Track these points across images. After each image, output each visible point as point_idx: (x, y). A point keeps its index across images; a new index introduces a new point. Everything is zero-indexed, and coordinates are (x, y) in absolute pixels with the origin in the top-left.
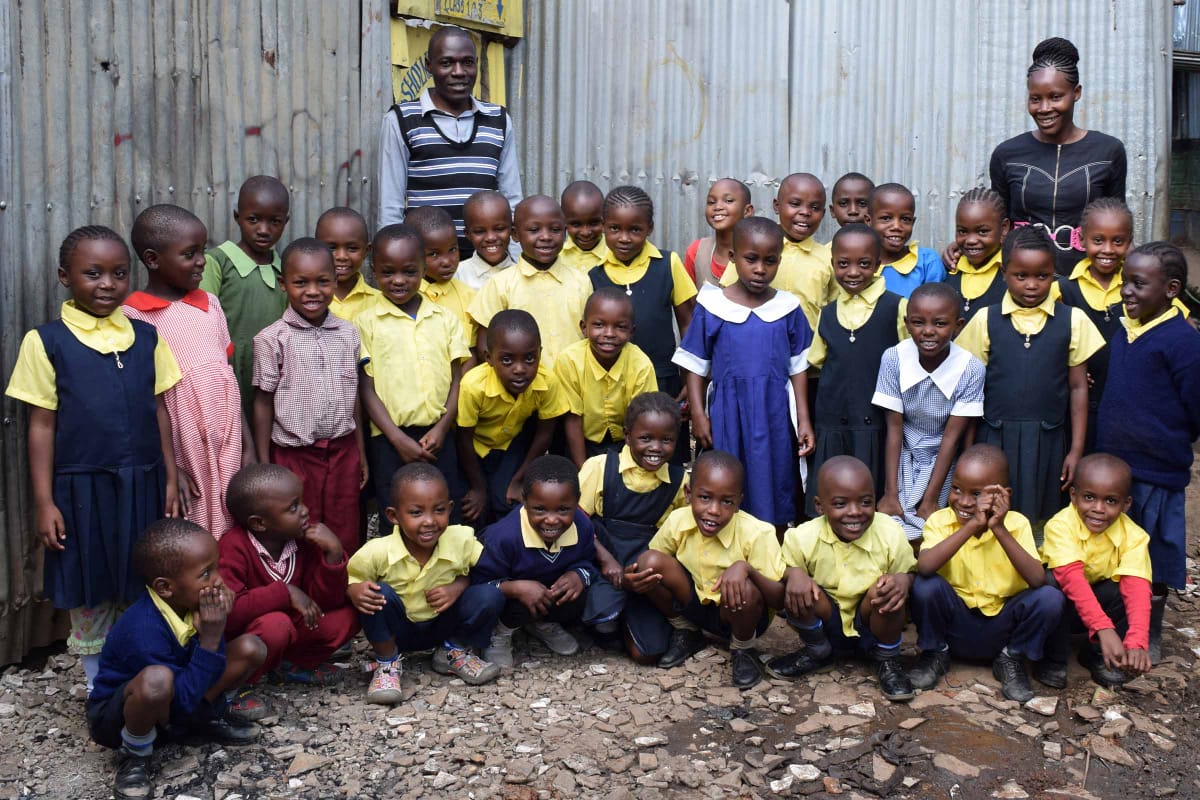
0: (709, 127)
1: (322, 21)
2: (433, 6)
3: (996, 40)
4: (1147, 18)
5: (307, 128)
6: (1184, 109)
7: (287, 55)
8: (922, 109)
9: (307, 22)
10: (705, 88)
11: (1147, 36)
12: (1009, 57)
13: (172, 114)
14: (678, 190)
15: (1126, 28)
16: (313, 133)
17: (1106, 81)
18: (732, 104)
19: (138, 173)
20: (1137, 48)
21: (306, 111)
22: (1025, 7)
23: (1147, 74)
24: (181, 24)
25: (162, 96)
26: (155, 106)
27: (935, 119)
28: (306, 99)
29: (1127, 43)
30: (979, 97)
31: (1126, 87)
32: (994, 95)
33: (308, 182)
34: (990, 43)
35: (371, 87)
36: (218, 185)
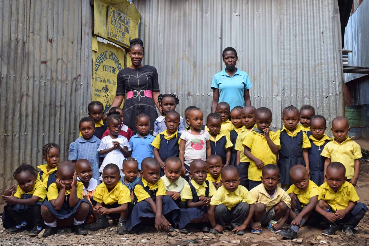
0: (196, 78)
1: (68, 33)
2: (106, 35)
3: (286, 48)
4: (333, 39)
5: (62, 65)
6: (358, 96)
7: (56, 40)
8: (263, 70)
9: (63, 32)
10: (195, 66)
11: (333, 44)
12: (290, 53)
13: (16, 52)
14: (186, 98)
15: (327, 43)
16: (64, 67)
17: (321, 59)
18: (203, 70)
19: (3, 68)
20: (330, 48)
21: (62, 59)
22: (294, 37)
23: (334, 56)
24: (20, 25)
25: (13, 46)
26: (10, 49)
27: (267, 73)
28: (62, 55)
29: (327, 47)
30: (281, 66)
31: (328, 61)
32: (286, 65)
33: (62, 81)
34: (284, 49)
35: (84, 55)
36: (31, 77)
